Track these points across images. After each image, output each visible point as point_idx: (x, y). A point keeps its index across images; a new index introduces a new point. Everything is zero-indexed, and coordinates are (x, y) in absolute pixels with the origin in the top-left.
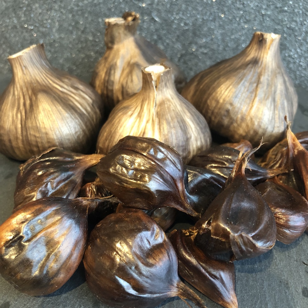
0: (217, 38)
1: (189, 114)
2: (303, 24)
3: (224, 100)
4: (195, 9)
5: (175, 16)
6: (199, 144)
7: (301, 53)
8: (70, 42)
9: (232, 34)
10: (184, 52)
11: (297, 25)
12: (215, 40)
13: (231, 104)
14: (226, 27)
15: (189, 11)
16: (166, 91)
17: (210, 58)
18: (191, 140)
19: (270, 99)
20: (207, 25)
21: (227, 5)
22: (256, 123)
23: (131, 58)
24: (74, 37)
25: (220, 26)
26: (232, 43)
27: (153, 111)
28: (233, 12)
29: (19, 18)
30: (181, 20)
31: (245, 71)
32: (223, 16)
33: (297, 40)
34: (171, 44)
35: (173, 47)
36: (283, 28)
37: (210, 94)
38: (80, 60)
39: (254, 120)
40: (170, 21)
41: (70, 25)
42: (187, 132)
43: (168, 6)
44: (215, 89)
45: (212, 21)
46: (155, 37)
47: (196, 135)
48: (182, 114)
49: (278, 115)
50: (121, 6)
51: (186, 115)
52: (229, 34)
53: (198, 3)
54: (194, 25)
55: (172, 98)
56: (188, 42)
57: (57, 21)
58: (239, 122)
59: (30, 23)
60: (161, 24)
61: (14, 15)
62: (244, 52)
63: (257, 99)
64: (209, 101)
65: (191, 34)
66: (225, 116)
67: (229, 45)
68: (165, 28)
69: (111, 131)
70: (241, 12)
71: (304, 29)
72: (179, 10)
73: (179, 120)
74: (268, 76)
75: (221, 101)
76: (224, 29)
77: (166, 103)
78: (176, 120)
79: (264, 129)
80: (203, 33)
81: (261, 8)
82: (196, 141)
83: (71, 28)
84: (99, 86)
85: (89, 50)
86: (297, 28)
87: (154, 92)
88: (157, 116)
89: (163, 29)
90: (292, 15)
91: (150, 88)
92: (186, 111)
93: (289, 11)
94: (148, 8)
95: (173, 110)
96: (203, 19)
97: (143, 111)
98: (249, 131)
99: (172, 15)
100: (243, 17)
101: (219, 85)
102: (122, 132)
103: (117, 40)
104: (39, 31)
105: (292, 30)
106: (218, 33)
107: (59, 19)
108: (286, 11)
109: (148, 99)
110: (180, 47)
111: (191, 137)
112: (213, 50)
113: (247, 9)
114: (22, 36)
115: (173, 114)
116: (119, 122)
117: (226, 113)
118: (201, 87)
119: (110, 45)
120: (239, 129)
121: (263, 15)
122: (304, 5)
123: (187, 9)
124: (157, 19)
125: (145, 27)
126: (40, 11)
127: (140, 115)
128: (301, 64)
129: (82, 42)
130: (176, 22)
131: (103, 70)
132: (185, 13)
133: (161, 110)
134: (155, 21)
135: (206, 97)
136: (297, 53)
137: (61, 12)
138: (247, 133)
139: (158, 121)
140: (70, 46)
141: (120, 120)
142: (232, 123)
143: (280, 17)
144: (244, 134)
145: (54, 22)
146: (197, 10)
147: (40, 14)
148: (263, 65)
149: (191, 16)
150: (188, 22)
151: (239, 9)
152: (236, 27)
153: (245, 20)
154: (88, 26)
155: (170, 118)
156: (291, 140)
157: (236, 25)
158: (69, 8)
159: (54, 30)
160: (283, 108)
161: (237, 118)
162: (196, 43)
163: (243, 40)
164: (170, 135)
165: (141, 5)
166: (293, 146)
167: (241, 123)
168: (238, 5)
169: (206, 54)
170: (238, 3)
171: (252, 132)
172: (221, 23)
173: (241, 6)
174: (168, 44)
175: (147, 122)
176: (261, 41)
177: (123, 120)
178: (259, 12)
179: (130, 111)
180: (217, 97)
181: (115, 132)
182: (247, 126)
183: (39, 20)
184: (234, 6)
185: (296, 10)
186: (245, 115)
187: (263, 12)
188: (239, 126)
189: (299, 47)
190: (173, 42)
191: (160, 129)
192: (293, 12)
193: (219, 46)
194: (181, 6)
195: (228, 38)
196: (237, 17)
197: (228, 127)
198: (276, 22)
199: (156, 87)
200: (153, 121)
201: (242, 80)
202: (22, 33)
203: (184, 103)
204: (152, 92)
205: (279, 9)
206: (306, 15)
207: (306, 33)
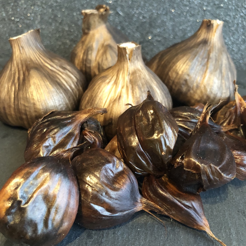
0: (168, 29)
1: (155, 82)
2: (235, 17)
3: (182, 72)
4: (150, 5)
5: (135, 11)
7: (234, 41)
8: (50, 32)
9: (181, 25)
10: (142, 40)
11: (231, 18)
12: (167, 30)
13: (188, 75)
14: (176, 20)
15: (146, 7)
16: (137, 62)
17: (163, 45)
19: (218, 71)
20: (161, 18)
21: (177, 2)
22: (208, 90)
23: (105, 41)
24: (53, 28)
25: (171, 19)
26: (180, 32)
27: (127, 78)
28: (181, 8)
29: (7, 12)
30: (140, 14)
31: (198, 49)
32: (173, 11)
33: (231, 30)
34: (132, 33)
35: (134, 36)
37: (171, 68)
38: (58, 47)
39: (207, 87)
40: (131, 15)
41: (50, 18)
42: (154, 96)
43: (130, 3)
44: (174, 63)
45: (164, 15)
46: (119, 28)
47: (161, 99)
49: (224, 84)
50: (92, 3)
51: (153, 83)
52: (178, 25)
54: (150, 18)
55: (142, 69)
56: (146, 32)
57: (40, 14)
58: (194, 89)
59: (16, 16)
60: (124, 17)
61: (3, 10)
62: (195, 36)
63: (208, 71)
64: (170, 73)
65: (148, 26)
66: (183, 84)
67: (178, 34)
68: (127, 20)
69: (92, 96)
70: (188, 8)
71: (236, 22)
72: (139, 6)
73: (148, 86)
75: (180, 73)
76: (174, 21)
77: (137, 72)
78: (145, 86)
79: (214, 94)
80: (157, 24)
81: (203, 4)
83: (50, 21)
84: (78, 64)
85: (65, 39)
86: (230, 21)
87: (128, 63)
88: (130, 83)
89: (126, 22)
90: (227, 11)
91: (124, 60)
92: (153, 79)
93: (224, 7)
94: (113, 5)
95: (143, 78)
96: (157, 13)
97: (118, 79)
98: (203, 97)
99: (133, 10)
100: (189, 12)
101: (178, 61)
102: (101, 96)
103: (92, 26)
104: (24, 23)
106: (169, 24)
107: (41, 13)
108: (222, 7)
109: (122, 69)
110: (139, 36)
112: (165, 38)
113: (192, 5)
114: (9, 27)
115: (143, 81)
116: (99, 88)
117: (184, 82)
118: (163, 63)
119: (86, 31)
120: (194, 95)
121: (204, 11)
122: (236, 3)
123: (145, 5)
124: (121, 13)
125: (111, 19)
126: (25, 6)
127: (116, 83)
128: (234, 49)
129: (59, 32)
130: (136, 15)
131: (81, 51)
132: (143, 8)
133: (133, 78)
134: (120, 15)
135: (167, 70)
136: (231, 40)
137: (43, 7)
138: (202, 98)
139: (131, 87)
140: (50, 35)
141: (99, 87)
142: (189, 90)
143: (218, 12)
144: (199, 99)
145: (37, 16)
146: (153, 6)
147: (25, 8)
148: (211, 45)
149: (148, 11)
150: (145, 15)
151: (186, 6)
152: (183, 20)
153: (190, 15)
154: (65, 19)
155: (141, 85)
156: (238, 100)
157: (183, 18)
158: (50, 3)
159: (37, 22)
160: (228, 78)
161: (193, 86)
162: (152, 33)
163: (189, 30)
164: (141, 98)
165: (108, 2)
166: (240, 105)
167: (197, 90)
168: (185, 2)
169: (159, 41)
171: (205, 97)
172: (172, 17)
173: (188, 3)
174: (129, 34)
175: (122, 88)
176: (209, 26)
177: (102, 86)
178: (201, 8)
179: (107, 79)
180: (177, 70)
181: (96, 96)
182: (202, 92)
183: (24, 14)
184: (182, 3)
185: (230, 7)
186: (199, 83)
187: (205, 8)
188: (195, 92)
189: (232, 36)
190: (134, 32)
191: (133, 93)
192: (228, 9)
193: (170, 35)
194: (140, 2)
195: (177, 29)
196: (184, 12)
197: (186, 94)
198: (214, 16)
199: (129, 59)
200: (127, 86)
201: (195, 56)
202: (10, 24)
204: (126, 63)
205: (217, 6)
206: (238, 10)
207: (238, 24)
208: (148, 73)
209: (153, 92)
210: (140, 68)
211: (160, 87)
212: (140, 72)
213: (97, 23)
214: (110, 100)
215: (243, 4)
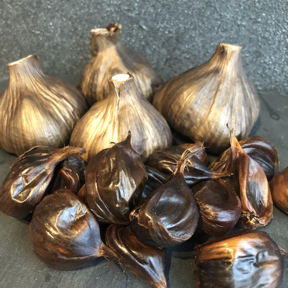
0: (198, 45)
1: (148, 118)
2: (276, 34)
3: (185, 106)
4: (177, 18)
5: (160, 25)
6: (156, 144)
9: (212, 42)
10: (169, 57)
11: (270, 35)
12: (196, 47)
13: (191, 109)
14: (206, 35)
15: (172, 20)
16: (128, 97)
17: (193, 63)
18: (147, 141)
19: (228, 105)
20: (189, 33)
21: (206, 15)
22: (213, 127)
23: (112, 64)
24: (74, 41)
25: (200, 34)
27: (116, 114)
28: (211, 22)
29: (27, 24)
30: (165, 28)
31: (206, 79)
33: (271, 49)
34: (157, 49)
35: (159, 52)
36: (258, 37)
37: (174, 99)
39: (211, 123)
40: (156, 29)
41: (70, 31)
42: (144, 134)
43: (154, 16)
44: (178, 95)
45: (192, 29)
46: (143, 43)
47: (153, 137)
48: (141, 118)
49: (235, 120)
50: (113, 15)
51: (146, 119)
52: (209, 41)
53: (180, 14)
54: (177, 33)
55: (134, 104)
56: (172, 48)
57: (59, 27)
58: (198, 125)
59: (36, 29)
60: (148, 32)
61: (23, 22)
63: (215, 105)
64: (173, 106)
65: (175, 41)
66: (186, 119)
67: (209, 51)
68: (152, 35)
69: (80, 129)
70: (219, 22)
71: (277, 39)
72: (164, 20)
73: (137, 123)
74: (228, 84)
75: (183, 106)
76: (204, 37)
77: (127, 107)
78: (134, 123)
79: (220, 132)
80: (185, 40)
81: (237, 19)
82: (153, 142)
83: (71, 34)
84: (85, 87)
86: (270, 38)
87: (117, 97)
88: (118, 119)
89: (150, 36)
90: (265, 26)
91: (114, 94)
92: (146, 115)
93: (262, 22)
94: (136, 18)
95: (133, 114)
96: (185, 28)
97: (107, 113)
98: (207, 133)
99: (158, 24)
100: (221, 27)
101: (182, 92)
104: (44, 35)
105: (266, 39)
106: (199, 41)
108: (259, 22)
109: (112, 103)
110: (165, 52)
111: (147, 139)
112: (195, 55)
113: (224, 19)
114: (30, 40)
115: (132, 117)
116: (87, 122)
117: (186, 117)
118: (169, 92)
119: (95, 52)
120: (198, 132)
121: (239, 26)
122: (276, 17)
123: (170, 18)
124: (144, 27)
125: (134, 34)
126: (45, 18)
127: (104, 117)
128: (276, 70)
129: (80, 46)
130: (161, 29)
132: (169, 22)
133: (122, 113)
134: (143, 29)
136: (272, 60)
137: (62, 20)
138: (205, 135)
139: (118, 123)
141: (88, 120)
142: (192, 126)
143: (254, 28)
144: (202, 136)
145: (57, 29)
146: (179, 19)
147: (45, 21)
148: (223, 75)
149: (174, 25)
150: (171, 30)
151: (217, 19)
152: (215, 35)
153: (223, 30)
154: (85, 32)
155: (129, 121)
156: (234, 145)
157: (215, 34)
158: (69, 16)
159: (57, 35)
160: (240, 114)
161: (196, 122)
162: (179, 49)
165: (130, 15)
166: (236, 150)
167: (200, 126)
168: (216, 16)
169: (189, 58)
170: (216, 14)
171: (209, 135)
172: (201, 31)
173: (219, 17)
174: (155, 49)
175: (110, 123)
176: (222, 53)
177: (90, 120)
178: (235, 22)
179: (97, 112)
180: (180, 102)
181: (83, 131)
182: (205, 129)
183: (44, 26)
184: (213, 17)
185: (269, 22)
186: (203, 119)
187: (239, 23)
188: (198, 128)
189: (273, 55)
190: (159, 48)
191: (119, 130)
192: (266, 23)
193: (200, 52)
195: (208, 45)
196: (215, 26)
197: (189, 130)
198: (251, 32)
200: (114, 123)
201: (202, 87)
202: (31, 36)
204: (115, 97)
205: (253, 20)
206: (279, 26)
207: (279, 42)
208: (141, 108)
209: (143, 129)
210: (131, 103)
211: (153, 123)
212: (130, 107)
213: (105, 44)
214: (96, 136)
215: (285, 19)
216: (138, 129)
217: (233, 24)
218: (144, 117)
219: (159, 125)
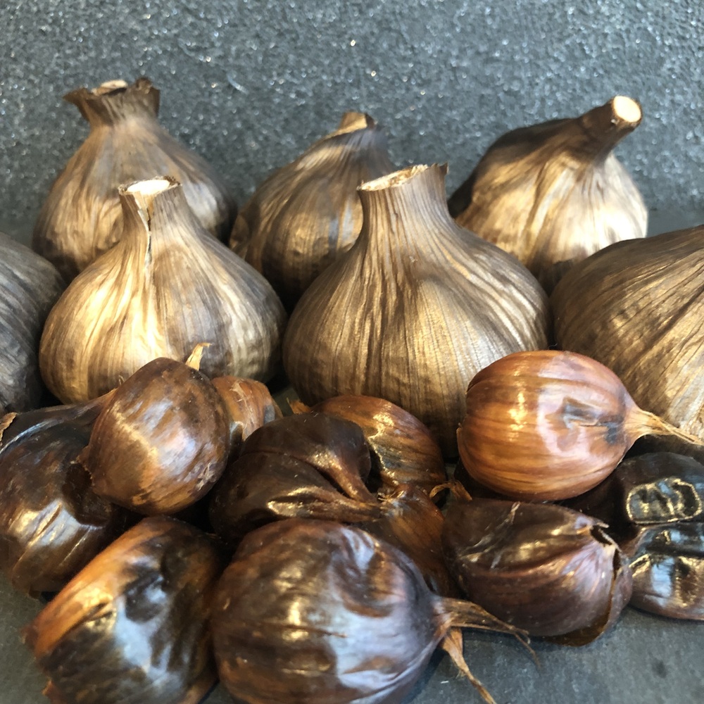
1: (226, 276)
2: (533, 83)
4: (313, 62)
5: (275, 78)
6: (251, 335)
9: (397, 111)
11: (523, 87)
14: (384, 97)
15: (304, 67)
16: (172, 229)
18: (231, 328)
20: (343, 94)
21: (381, 51)
25: (370, 94)
26: (399, 128)
28: (393, 64)
30: (289, 85)
32: (373, 74)
33: (528, 116)
34: (273, 138)
35: (279, 144)
36: (497, 93)
40: (266, 90)
42: (221, 312)
43: (260, 59)
45: (352, 84)
46: (239, 125)
47: (243, 318)
48: (209, 275)
52: (390, 110)
53: (322, 50)
54: (317, 95)
55: (187, 245)
56: (309, 131)
60: (248, 98)
65: (312, 115)
68: (257, 104)
69: (61, 319)
72: (284, 66)
73: (202, 287)
76: (380, 100)
77: (172, 253)
78: (193, 289)
80: (336, 110)
81: (449, 55)
82: (245, 329)
87: (145, 232)
88: (152, 282)
89: (254, 108)
90: (510, 67)
91: (136, 225)
92: (221, 270)
93: (503, 59)
94: (217, 65)
95: (188, 268)
96: (335, 83)
97: (125, 273)
99: (271, 77)
100: (415, 75)
102: (82, 319)
105: (515, 96)
108: (497, 60)
109: (134, 248)
111: (230, 322)
113: (421, 58)
115: (186, 274)
121: (454, 69)
122: (531, 47)
123: (299, 62)
124: (238, 87)
125: (215, 104)
127: (119, 283)
130: (278, 90)
132: (296, 72)
133: (161, 268)
134: (236, 91)
139: (155, 291)
143: (488, 72)
146: (319, 64)
149: (309, 78)
150: (303, 89)
151: (404, 59)
152: (403, 95)
153: (419, 81)
155: (180, 285)
157: (403, 92)
163: (421, 121)
164: (179, 318)
165: (202, 59)
168: (402, 51)
170: (402, 46)
172: (372, 88)
173: (410, 53)
174: (266, 138)
175: (133, 294)
177: (85, 292)
178: (445, 63)
179: (100, 274)
184: (395, 53)
185: (517, 58)
187: (454, 63)
191: (159, 307)
192: (511, 62)
194: (286, 57)
195: (389, 119)
196: (403, 74)
198: (481, 83)
199: (149, 223)
200: (145, 292)
203: (216, 253)
204: (142, 232)
205: (484, 56)
206: (538, 66)
207: (543, 100)
208: (206, 252)
209: (217, 302)
210: (181, 243)
211: (240, 286)
212: (179, 252)
214: (102, 329)
215: (550, 49)
216: (204, 302)
217: (443, 66)
218: (215, 275)
219: (253, 290)
